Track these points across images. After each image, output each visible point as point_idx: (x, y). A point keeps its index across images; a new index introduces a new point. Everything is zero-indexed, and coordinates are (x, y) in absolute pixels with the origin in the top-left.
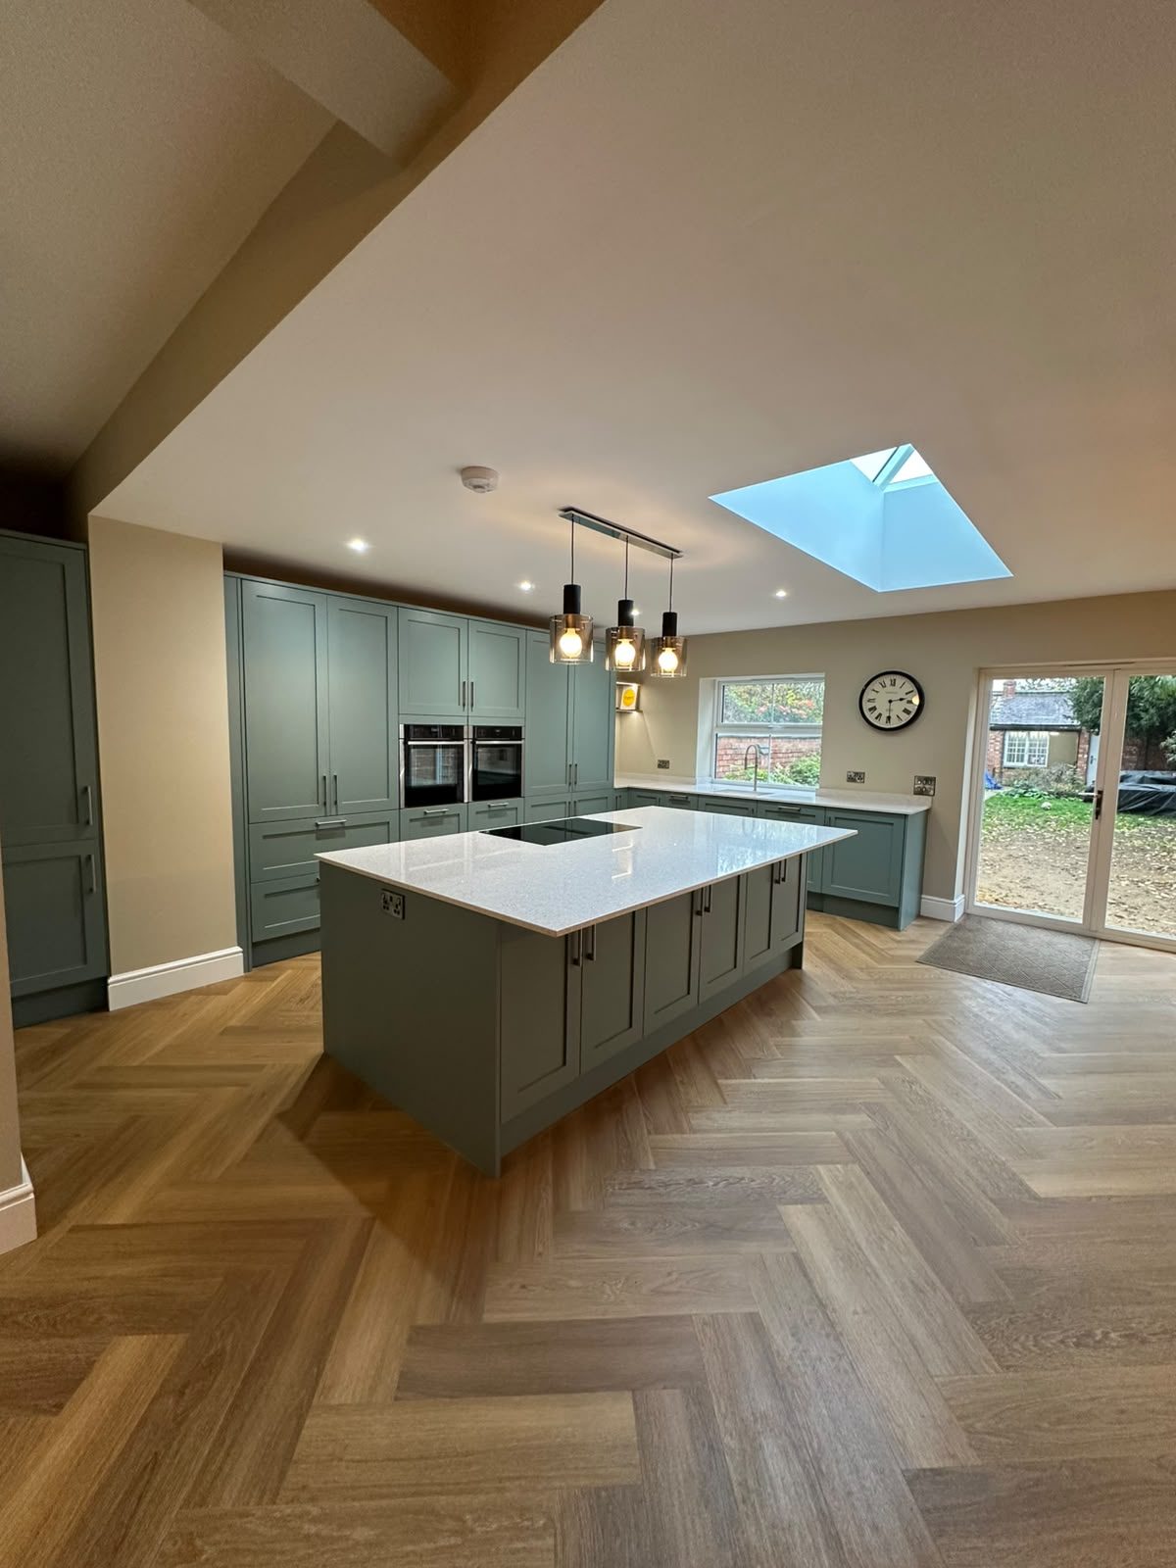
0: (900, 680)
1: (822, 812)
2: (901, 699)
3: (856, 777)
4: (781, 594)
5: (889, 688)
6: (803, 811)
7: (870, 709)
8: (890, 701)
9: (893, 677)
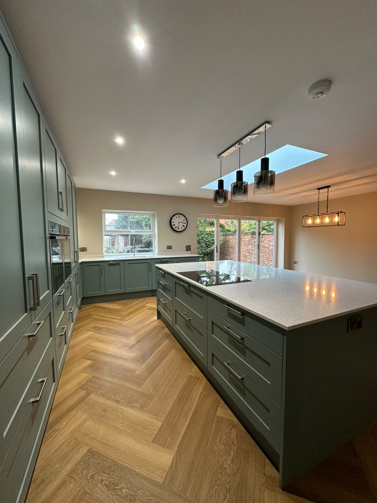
0: (181, 216)
1: (175, 259)
2: (182, 222)
3: (169, 248)
4: (183, 181)
5: (178, 219)
6: (169, 260)
7: (173, 225)
8: (179, 223)
9: (179, 215)
